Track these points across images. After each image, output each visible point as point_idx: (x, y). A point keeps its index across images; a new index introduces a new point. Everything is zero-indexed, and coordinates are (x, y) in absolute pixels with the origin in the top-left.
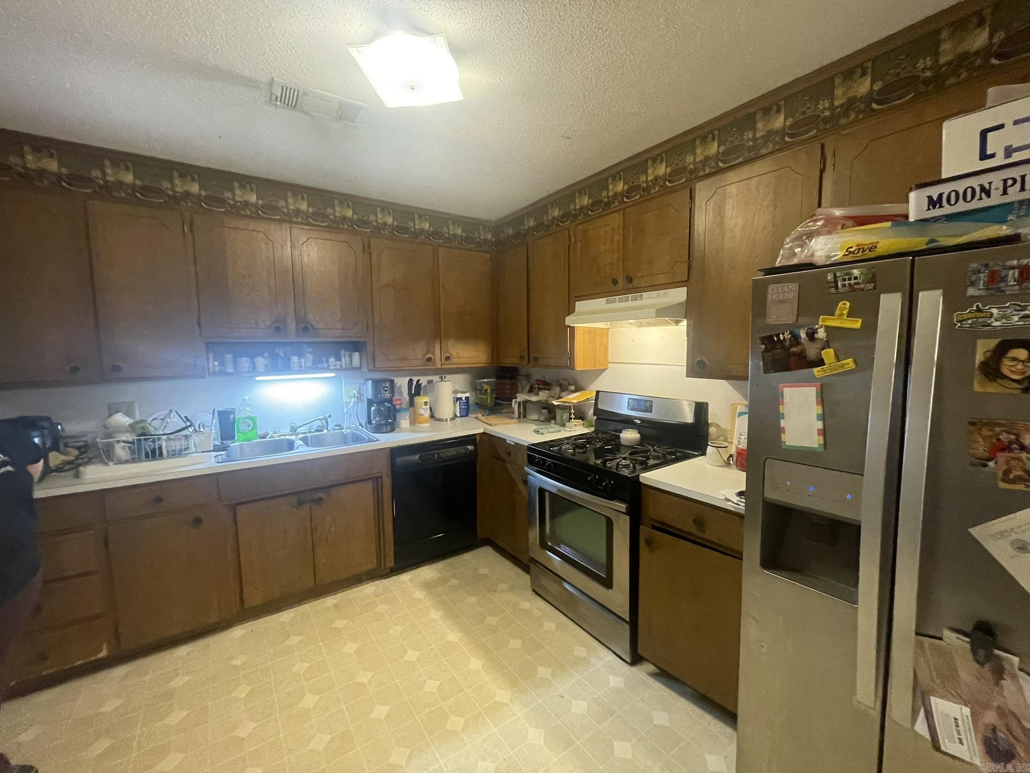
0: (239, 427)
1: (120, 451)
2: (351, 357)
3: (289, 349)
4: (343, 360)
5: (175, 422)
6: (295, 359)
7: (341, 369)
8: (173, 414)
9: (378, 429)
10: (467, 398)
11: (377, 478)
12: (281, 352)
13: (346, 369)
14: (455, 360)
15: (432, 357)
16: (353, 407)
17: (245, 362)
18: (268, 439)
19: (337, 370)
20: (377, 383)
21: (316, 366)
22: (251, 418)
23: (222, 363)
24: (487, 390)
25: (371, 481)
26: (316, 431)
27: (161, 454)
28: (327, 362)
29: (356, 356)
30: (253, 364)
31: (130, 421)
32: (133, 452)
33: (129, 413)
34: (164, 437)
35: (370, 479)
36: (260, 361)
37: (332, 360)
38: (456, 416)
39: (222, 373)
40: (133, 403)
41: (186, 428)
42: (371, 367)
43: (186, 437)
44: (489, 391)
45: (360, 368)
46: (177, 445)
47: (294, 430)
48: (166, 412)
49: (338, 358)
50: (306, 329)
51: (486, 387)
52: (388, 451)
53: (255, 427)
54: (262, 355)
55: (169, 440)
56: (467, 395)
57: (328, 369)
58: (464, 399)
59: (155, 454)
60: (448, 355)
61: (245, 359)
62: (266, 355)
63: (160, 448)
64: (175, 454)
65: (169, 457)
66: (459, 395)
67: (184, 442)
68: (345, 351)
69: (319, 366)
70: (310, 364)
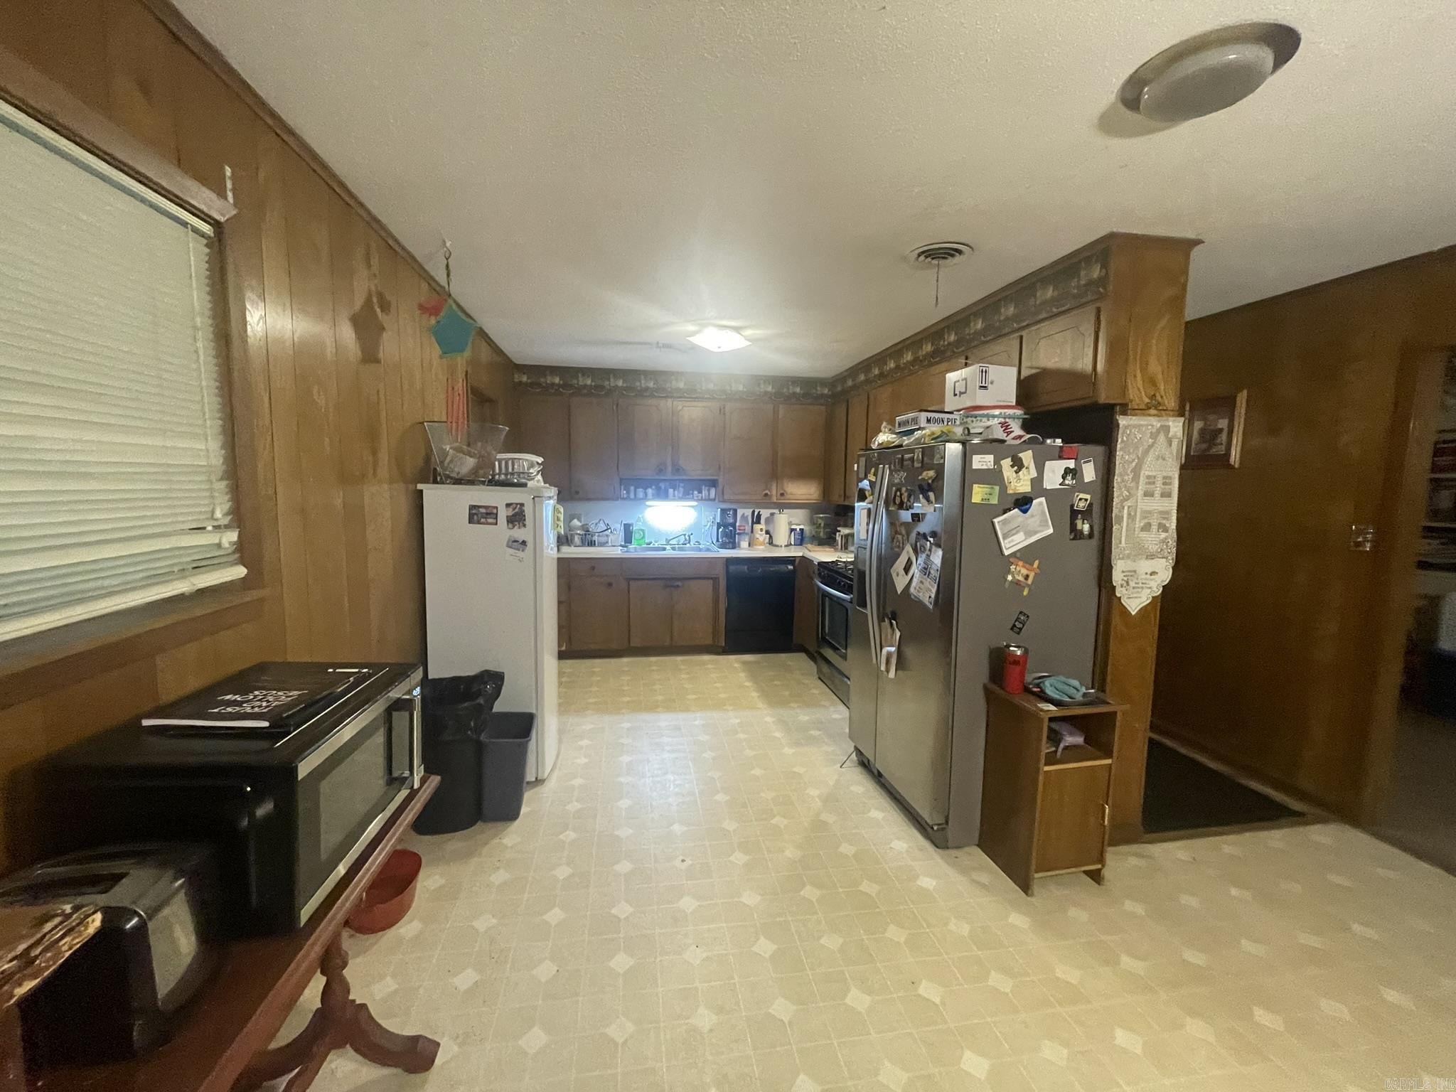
0: (636, 537)
1: (577, 540)
2: (709, 491)
3: (667, 484)
4: (703, 492)
5: (602, 526)
6: (671, 491)
7: (702, 499)
8: (602, 522)
9: (723, 546)
10: (802, 530)
11: (716, 578)
12: (662, 485)
13: (705, 500)
14: (788, 497)
15: (769, 493)
16: (709, 528)
17: (640, 493)
18: (651, 546)
19: (699, 500)
20: (724, 511)
21: (686, 496)
22: (643, 531)
23: (628, 492)
24: (820, 524)
25: (712, 581)
26: (683, 544)
27: (595, 544)
28: (693, 494)
29: (713, 491)
30: (646, 494)
31: (580, 524)
32: (582, 542)
33: (579, 520)
34: (597, 534)
35: (712, 578)
36: (650, 491)
37: (696, 492)
38: (791, 544)
39: (628, 498)
40: (581, 514)
41: (607, 529)
42: (721, 499)
43: (607, 536)
44: (822, 525)
45: (715, 499)
46: (603, 540)
47: (668, 542)
48: (597, 521)
49: (700, 492)
50: (678, 470)
51: (820, 521)
52: (725, 559)
53: (644, 537)
54: (651, 487)
55: (599, 536)
56: (802, 527)
57: (693, 499)
58: (798, 530)
59: (592, 544)
60: (782, 492)
61: (641, 490)
62: (654, 487)
63: (595, 541)
64: (602, 545)
65: (598, 546)
66: (793, 527)
67: (606, 538)
68: (706, 486)
69: (687, 496)
70: (681, 495)
